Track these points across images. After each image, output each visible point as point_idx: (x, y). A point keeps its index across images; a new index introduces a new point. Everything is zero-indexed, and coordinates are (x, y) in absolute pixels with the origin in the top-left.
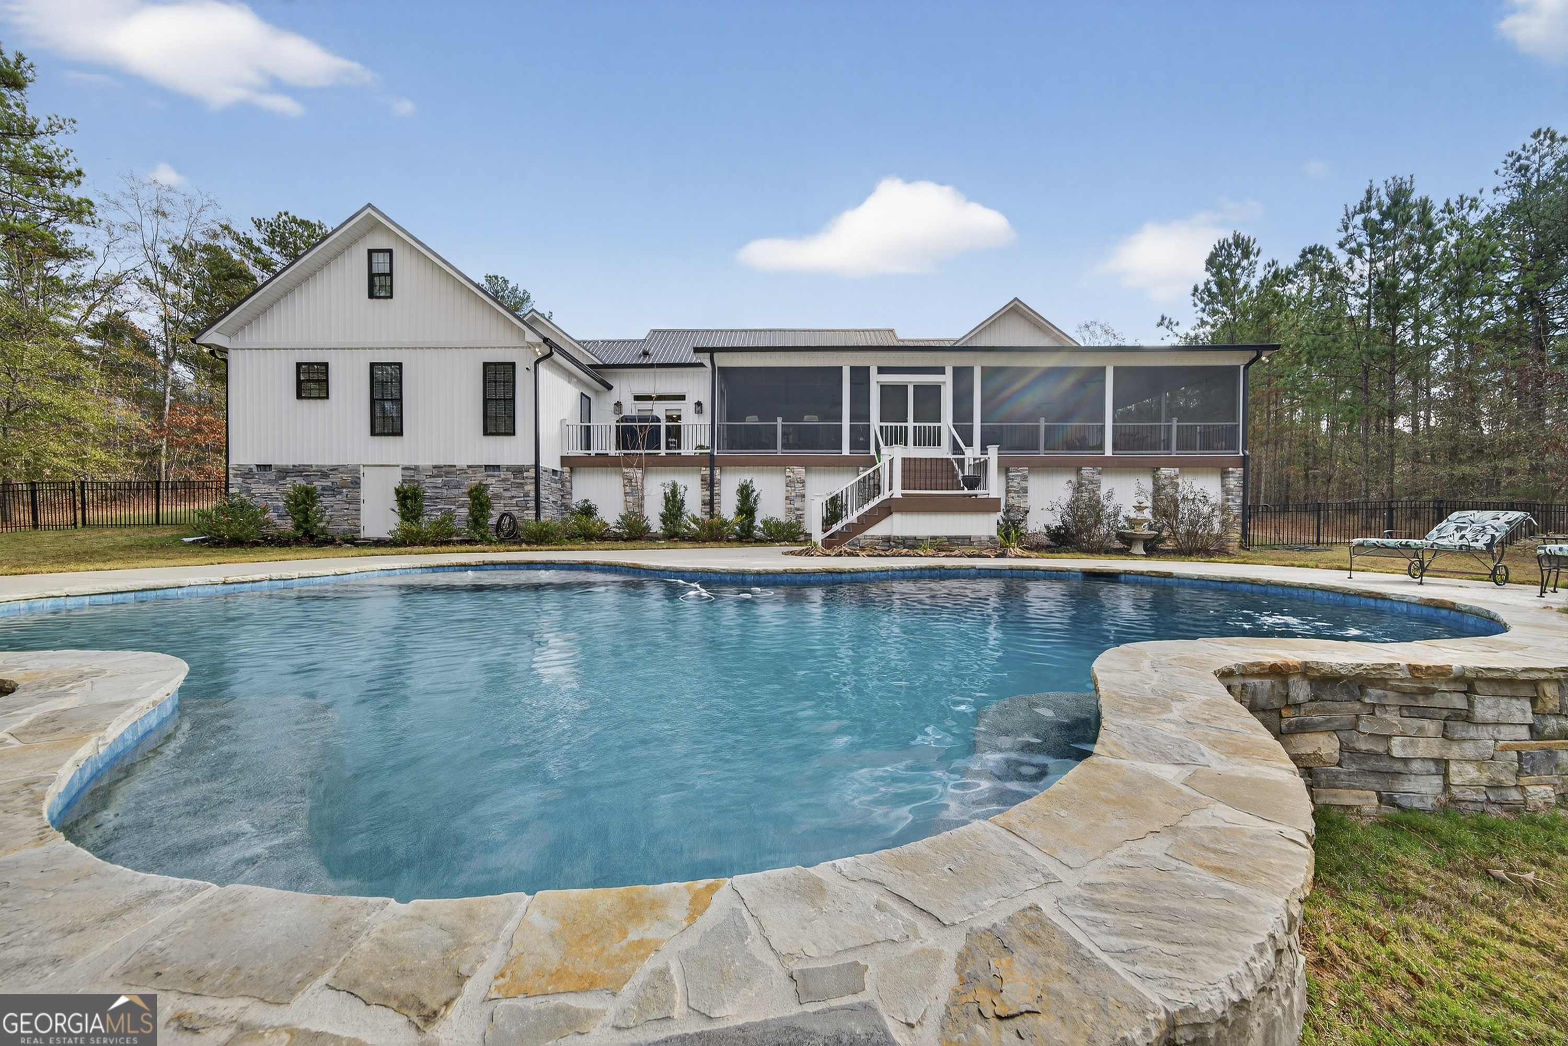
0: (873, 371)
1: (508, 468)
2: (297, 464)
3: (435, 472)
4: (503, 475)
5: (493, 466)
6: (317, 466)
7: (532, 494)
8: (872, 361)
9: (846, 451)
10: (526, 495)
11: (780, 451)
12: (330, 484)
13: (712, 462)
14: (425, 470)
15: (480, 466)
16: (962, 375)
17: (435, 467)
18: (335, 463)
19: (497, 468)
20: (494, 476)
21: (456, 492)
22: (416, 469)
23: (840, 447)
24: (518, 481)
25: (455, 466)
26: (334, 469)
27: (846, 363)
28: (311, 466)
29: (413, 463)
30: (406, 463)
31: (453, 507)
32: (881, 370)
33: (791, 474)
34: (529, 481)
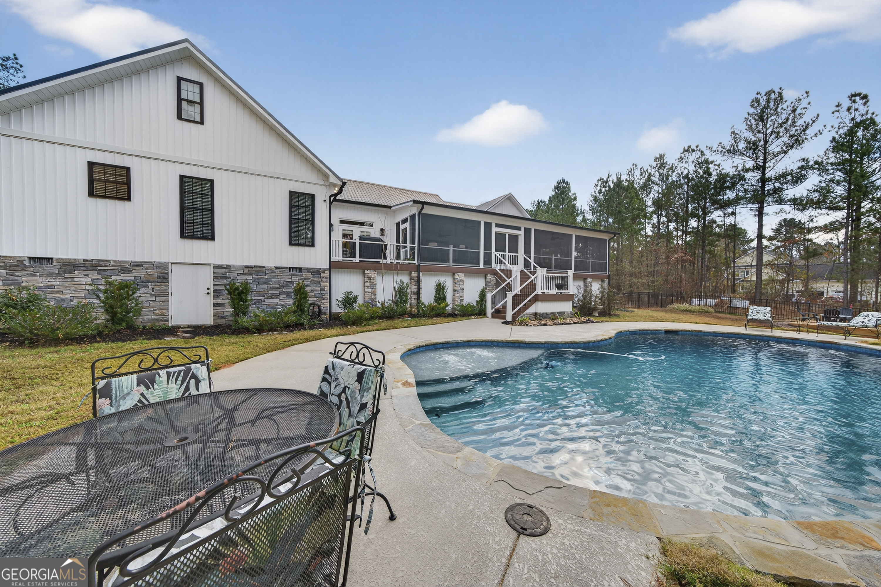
0: (494, 225)
1: (309, 270)
2: (89, 258)
3: (246, 271)
4: (304, 274)
5: (296, 268)
6: (114, 261)
7: (327, 289)
8: (494, 220)
9: (482, 266)
10: (322, 289)
11: (451, 264)
12: (133, 278)
13: (418, 269)
14: (236, 268)
15: (286, 268)
16: (527, 231)
17: (246, 267)
18: (138, 258)
19: (300, 269)
20: (297, 276)
21: (265, 286)
22: (228, 267)
23: (478, 263)
24: (315, 279)
25: (264, 267)
26: (139, 265)
27: (483, 219)
28: (109, 261)
29: (225, 263)
30: (219, 262)
31: (263, 298)
32: (498, 225)
33: (458, 277)
34: (324, 280)
